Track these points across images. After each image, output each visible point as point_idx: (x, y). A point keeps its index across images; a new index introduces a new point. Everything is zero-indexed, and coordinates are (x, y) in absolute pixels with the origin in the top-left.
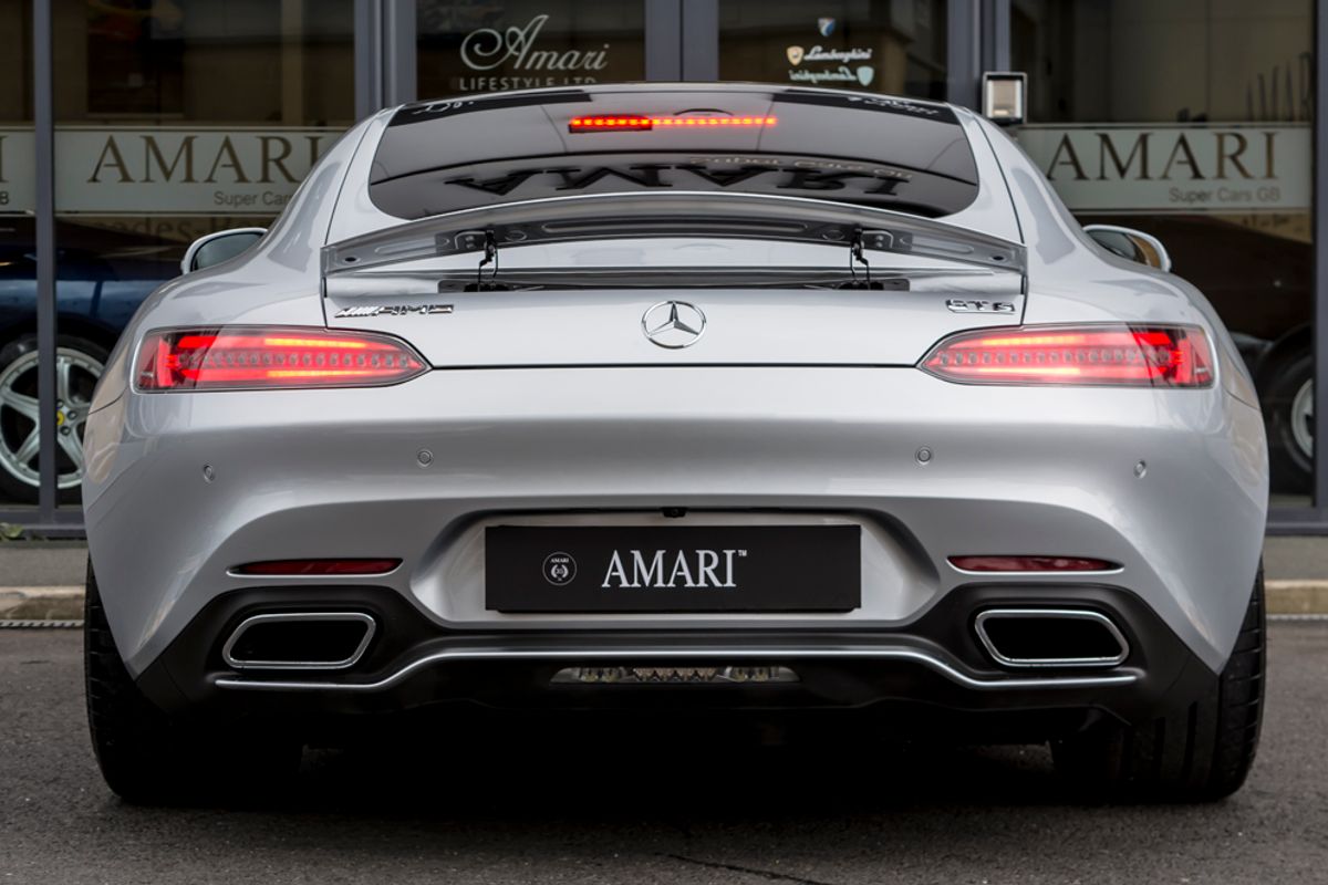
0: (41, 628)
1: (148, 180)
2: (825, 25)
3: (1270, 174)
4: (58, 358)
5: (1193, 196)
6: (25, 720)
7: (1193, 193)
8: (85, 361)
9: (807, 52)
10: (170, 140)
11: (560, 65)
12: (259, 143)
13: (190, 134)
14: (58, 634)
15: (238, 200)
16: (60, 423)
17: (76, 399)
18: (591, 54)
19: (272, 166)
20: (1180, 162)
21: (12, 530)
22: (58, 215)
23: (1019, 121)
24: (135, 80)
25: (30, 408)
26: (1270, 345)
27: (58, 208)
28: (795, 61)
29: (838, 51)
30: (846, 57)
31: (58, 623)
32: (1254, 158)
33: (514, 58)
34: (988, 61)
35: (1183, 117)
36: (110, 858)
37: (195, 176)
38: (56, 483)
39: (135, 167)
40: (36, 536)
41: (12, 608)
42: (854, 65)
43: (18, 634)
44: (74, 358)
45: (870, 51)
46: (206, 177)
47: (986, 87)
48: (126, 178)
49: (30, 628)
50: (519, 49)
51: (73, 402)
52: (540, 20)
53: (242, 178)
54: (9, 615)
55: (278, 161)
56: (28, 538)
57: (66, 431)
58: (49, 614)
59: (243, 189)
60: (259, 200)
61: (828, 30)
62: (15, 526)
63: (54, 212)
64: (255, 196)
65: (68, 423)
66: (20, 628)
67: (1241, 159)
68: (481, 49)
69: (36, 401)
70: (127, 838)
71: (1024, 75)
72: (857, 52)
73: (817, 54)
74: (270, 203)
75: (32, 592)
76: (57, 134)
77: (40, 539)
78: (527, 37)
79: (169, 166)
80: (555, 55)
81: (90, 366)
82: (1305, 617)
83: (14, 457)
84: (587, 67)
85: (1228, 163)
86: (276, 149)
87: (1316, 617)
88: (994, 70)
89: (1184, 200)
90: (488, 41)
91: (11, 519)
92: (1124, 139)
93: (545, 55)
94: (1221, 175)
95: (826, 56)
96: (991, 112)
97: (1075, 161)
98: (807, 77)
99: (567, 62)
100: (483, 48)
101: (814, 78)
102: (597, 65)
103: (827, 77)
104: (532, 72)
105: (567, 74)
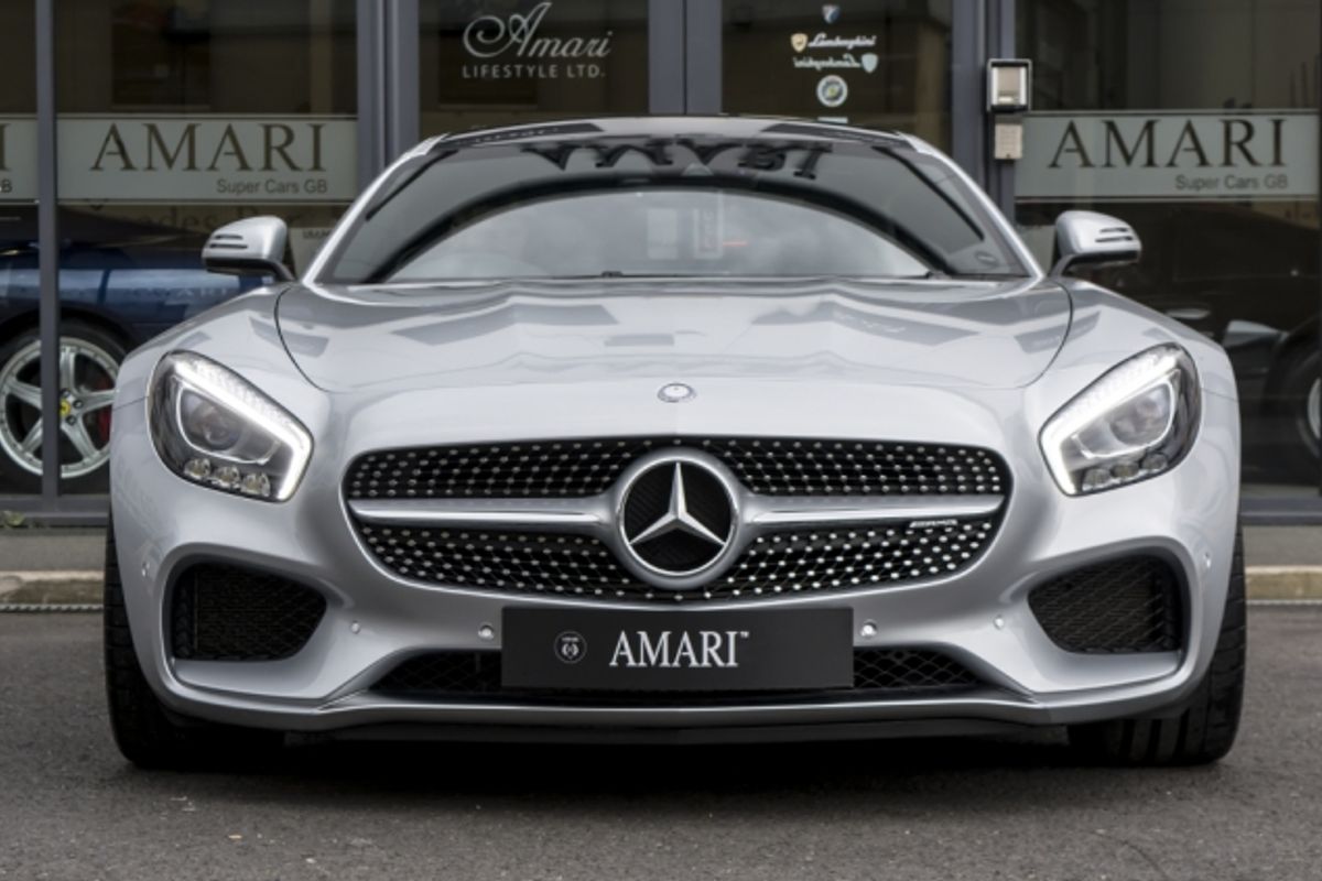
0: (37, 611)
1: (150, 168)
2: (829, 12)
3: (1277, 161)
4: (62, 347)
5: (1200, 184)
6: (9, 693)
7: (1200, 180)
8: (91, 350)
9: (811, 39)
10: (172, 128)
11: (564, 52)
12: (261, 131)
13: (193, 122)
14: (55, 617)
15: (241, 188)
16: (64, 413)
17: (82, 388)
18: (594, 42)
19: (275, 155)
20: (1187, 150)
21: (15, 518)
22: (60, 203)
23: (1023, 109)
24: (161, 71)
25: (34, 397)
26: (1285, 335)
27: (61, 195)
28: (799, 49)
29: (843, 38)
30: (850, 44)
31: (54, 607)
32: (1261, 145)
33: (516, 46)
34: (992, 47)
35: (1229, 104)
36: (70, 810)
37: (198, 163)
38: (59, 472)
39: (137, 154)
40: (38, 524)
41: (8, 593)
42: (858, 53)
43: (14, 617)
44: (79, 347)
45: (874, 37)
46: (209, 164)
47: (991, 75)
48: (128, 166)
49: (27, 611)
50: (522, 35)
51: (79, 390)
52: (541, 9)
53: (244, 166)
54: (5, 599)
55: (281, 149)
56: (31, 526)
57: (72, 421)
58: (45, 598)
59: (246, 177)
60: (261, 188)
61: (832, 16)
62: (17, 514)
63: (57, 200)
64: (257, 185)
65: (74, 412)
66: (17, 611)
67: (1249, 146)
68: (485, 36)
69: (38, 390)
70: (90, 793)
71: (1029, 61)
72: (861, 39)
73: (821, 41)
74: (272, 191)
75: (29, 577)
76: (61, 123)
77: (43, 527)
78: (530, 24)
79: (172, 154)
80: (558, 42)
81: (96, 355)
82: (1298, 602)
83: (20, 447)
84: (590, 54)
85: (1235, 150)
86: (278, 137)
87: (1309, 602)
88: (999, 56)
89: (1190, 187)
90: (491, 30)
91: (14, 508)
92: (1131, 126)
93: (548, 42)
94: (1228, 162)
95: (830, 43)
96: (995, 99)
97: (1080, 149)
98: (811, 63)
99: (570, 50)
100: (486, 36)
101: (818, 65)
102: (600, 53)
103: (831, 63)
104: (535, 60)
105: (573, 61)
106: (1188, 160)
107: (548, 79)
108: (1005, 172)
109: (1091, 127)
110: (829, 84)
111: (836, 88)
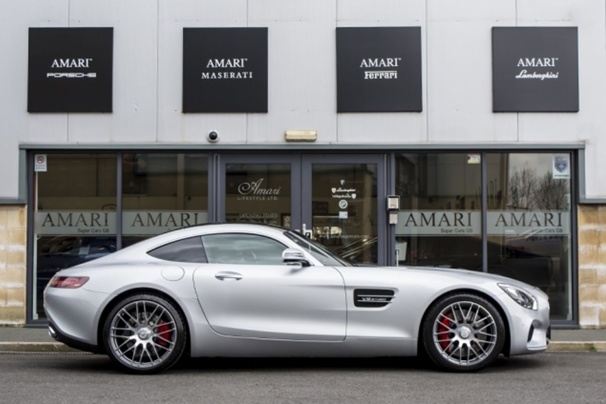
1: (148, 226)
2: (342, 182)
3: (470, 225)
5: (448, 231)
9: (337, 189)
11: (267, 193)
12: (180, 215)
18: (275, 190)
20: (444, 221)
23: (397, 210)
27: (123, 233)
28: (334, 192)
29: (346, 189)
30: (348, 191)
32: (465, 220)
33: (253, 191)
34: (389, 192)
37: (162, 224)
39: (145, 221)
42: (351, 193)
45: (355, 189)
47: (388, 200)
48: (142, 225)
50: (255, 188)
52: (261, 180)
67: (461, 220)
71: (399, 196)
72: (352, 189)
73: (340, 190)
76: (123, 213)
78: (257, 185)
79: (155, 222)
80: (265, 190)
84: (274, 193)
85: (458, 222)
88: (391, 195)
89: (445, 232)
90: (246, 186)
93: (262, 190)
94: (456, 225)
95: (342, 191)
96: (390, 207)
97: (414, 221)
98: (337, 196)
99: (269, 192)
100: (245, 188)
101: (339, 197)
102: (277, 193)
103: (343, 196)
104: (259, 195)
105: (269, 195)
106: (444, 224)
107: (262, 200)
108: (393, 227)
109: (417, 215)
110: (342, 202)
111: (344, 204)
